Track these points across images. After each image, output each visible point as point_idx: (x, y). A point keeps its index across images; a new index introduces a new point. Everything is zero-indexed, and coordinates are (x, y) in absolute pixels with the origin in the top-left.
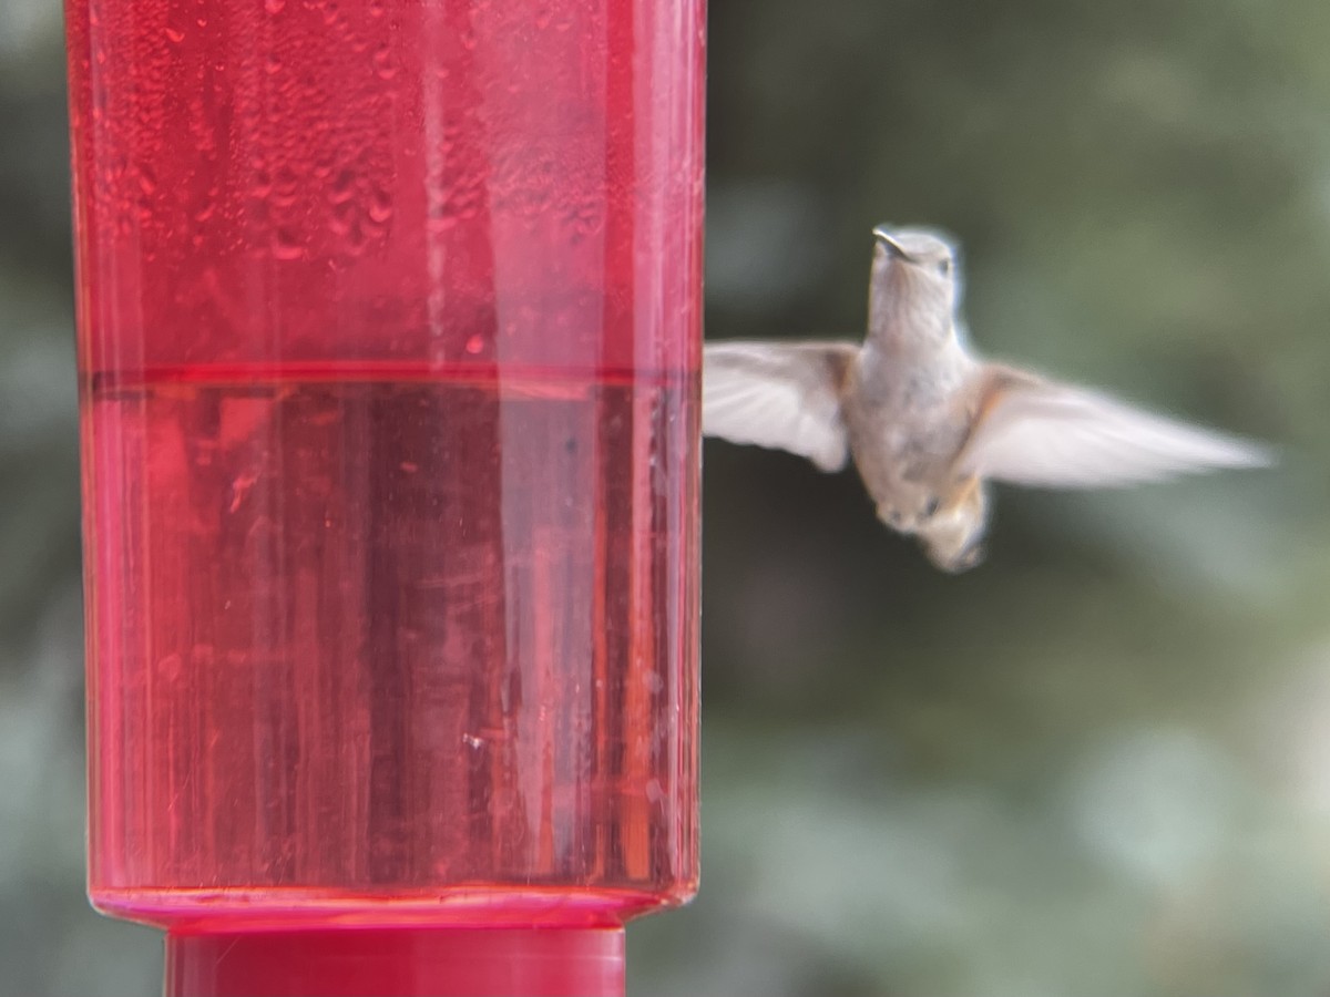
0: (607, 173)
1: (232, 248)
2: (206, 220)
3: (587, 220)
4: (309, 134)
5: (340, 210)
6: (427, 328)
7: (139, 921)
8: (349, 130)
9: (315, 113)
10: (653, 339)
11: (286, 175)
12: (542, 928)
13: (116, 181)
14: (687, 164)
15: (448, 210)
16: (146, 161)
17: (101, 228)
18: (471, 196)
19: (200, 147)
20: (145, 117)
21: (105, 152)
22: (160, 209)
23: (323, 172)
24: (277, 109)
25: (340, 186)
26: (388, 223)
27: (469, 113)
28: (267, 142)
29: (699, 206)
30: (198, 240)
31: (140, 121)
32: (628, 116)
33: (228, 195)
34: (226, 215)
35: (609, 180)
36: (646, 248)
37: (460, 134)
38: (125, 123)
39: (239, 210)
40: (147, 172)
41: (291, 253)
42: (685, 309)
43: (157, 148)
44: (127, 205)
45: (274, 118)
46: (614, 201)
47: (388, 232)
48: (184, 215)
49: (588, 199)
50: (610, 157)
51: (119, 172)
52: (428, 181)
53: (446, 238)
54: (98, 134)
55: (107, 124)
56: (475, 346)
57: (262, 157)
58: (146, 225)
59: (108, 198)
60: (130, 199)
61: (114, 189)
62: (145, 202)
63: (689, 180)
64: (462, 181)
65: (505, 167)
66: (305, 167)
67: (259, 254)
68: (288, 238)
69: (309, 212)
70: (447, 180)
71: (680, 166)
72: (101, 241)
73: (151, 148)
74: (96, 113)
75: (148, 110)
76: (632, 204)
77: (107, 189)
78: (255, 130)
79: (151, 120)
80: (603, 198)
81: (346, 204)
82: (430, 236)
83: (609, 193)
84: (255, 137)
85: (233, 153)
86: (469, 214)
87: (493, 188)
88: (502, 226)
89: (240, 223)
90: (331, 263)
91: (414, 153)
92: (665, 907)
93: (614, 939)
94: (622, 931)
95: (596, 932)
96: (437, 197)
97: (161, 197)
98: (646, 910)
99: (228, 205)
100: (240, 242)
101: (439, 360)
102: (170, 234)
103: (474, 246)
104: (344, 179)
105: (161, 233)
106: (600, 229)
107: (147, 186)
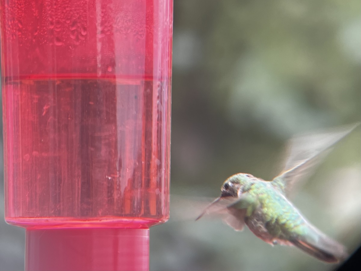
0: (146, 22)
1: (43, 43)
2: (36, 35)
3: (141, 35)
4: (64, 11)
5: (73, 32)
6: (96, 65)
7: (18, 226)
8: (75, 10)
9: (66, 6)
10: (158, 68)
11: (58, 22)
12: (127, 228)
13: (11, 24)
14: (168, 20)
15: (103, 32)
16: (20, 19)
17: (7, 37)
18: (109, 28)
19: (35, 15)
20: (20, 7)
21: (9, 16)
22: (23, 32)
23: (68, 22)
24: (55, 4)
25: (73, 25)
26: (86, 35)
27: (108, 5)
28: (53, 13)
29: (171, 31)
30: (34, 41)
31: (18, 8)
32: (152, 6)
33: (42, 28)
34: (42, 34)
35: (147, 24)
36: (157, 43)
37: (106, 11)
38: (14, 8)
39: (45, 33)
40: (20, 22)
41: (60, 44)
42: (167, 60)
43: (23, 15)
44: (14, 31)
45: (55, 7)
46: (148, 30)
47: (86, 38)
48: (30, 34)
49: (141, 29)
50: (147, 18)
51: (12, 22)
52: (97, 24)
53: (102, 40)
54: (7, 11)
55: (9, 9)
56: (110, 70)
57: (51, 17)
58: (20, 36)
59: (9, 29)
60: (16, 29)
61: (11, 27)
62: (20, 30)
63: (168, 24)
64: (106, 24)
65: (118, 20)
66: (63, 20)
67: (51, 44)
68: (59, 40)
69: (64, 33)
70: (102, 24)
71: (166, 20)
72: (7, 41)
73: (21, 15)
74: (6, 5)
75: (20, 5)
76: (153, 31)
77: (9, 27)
78: (50, 10)
79: (21, 7)
80: (145, 29)
81: (74, 30)
82: (98, 40)
83: (147, 27)
84: (50, 12)
85: (43, 16)
86: (108, 33)
87: (115, 26)
88: (117, 37)
89: (45, 36)
90: (70, 47)
91: (93, 16)
92: (160, 223)
93: (146, 231)
94: (148, 229)
95: (142, 230)
96: (99, 29)
97: (24, 29)
98: (156, 224)
99: (42, 31)
100: (45, 41)
101: (100, 73)
102: (26, 39)
103: (109, 42)
104: (74, 24)
105: (24, 39)
106: (144, 38)
107: (20, 25)
